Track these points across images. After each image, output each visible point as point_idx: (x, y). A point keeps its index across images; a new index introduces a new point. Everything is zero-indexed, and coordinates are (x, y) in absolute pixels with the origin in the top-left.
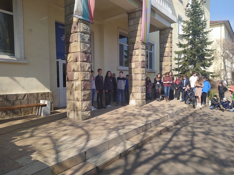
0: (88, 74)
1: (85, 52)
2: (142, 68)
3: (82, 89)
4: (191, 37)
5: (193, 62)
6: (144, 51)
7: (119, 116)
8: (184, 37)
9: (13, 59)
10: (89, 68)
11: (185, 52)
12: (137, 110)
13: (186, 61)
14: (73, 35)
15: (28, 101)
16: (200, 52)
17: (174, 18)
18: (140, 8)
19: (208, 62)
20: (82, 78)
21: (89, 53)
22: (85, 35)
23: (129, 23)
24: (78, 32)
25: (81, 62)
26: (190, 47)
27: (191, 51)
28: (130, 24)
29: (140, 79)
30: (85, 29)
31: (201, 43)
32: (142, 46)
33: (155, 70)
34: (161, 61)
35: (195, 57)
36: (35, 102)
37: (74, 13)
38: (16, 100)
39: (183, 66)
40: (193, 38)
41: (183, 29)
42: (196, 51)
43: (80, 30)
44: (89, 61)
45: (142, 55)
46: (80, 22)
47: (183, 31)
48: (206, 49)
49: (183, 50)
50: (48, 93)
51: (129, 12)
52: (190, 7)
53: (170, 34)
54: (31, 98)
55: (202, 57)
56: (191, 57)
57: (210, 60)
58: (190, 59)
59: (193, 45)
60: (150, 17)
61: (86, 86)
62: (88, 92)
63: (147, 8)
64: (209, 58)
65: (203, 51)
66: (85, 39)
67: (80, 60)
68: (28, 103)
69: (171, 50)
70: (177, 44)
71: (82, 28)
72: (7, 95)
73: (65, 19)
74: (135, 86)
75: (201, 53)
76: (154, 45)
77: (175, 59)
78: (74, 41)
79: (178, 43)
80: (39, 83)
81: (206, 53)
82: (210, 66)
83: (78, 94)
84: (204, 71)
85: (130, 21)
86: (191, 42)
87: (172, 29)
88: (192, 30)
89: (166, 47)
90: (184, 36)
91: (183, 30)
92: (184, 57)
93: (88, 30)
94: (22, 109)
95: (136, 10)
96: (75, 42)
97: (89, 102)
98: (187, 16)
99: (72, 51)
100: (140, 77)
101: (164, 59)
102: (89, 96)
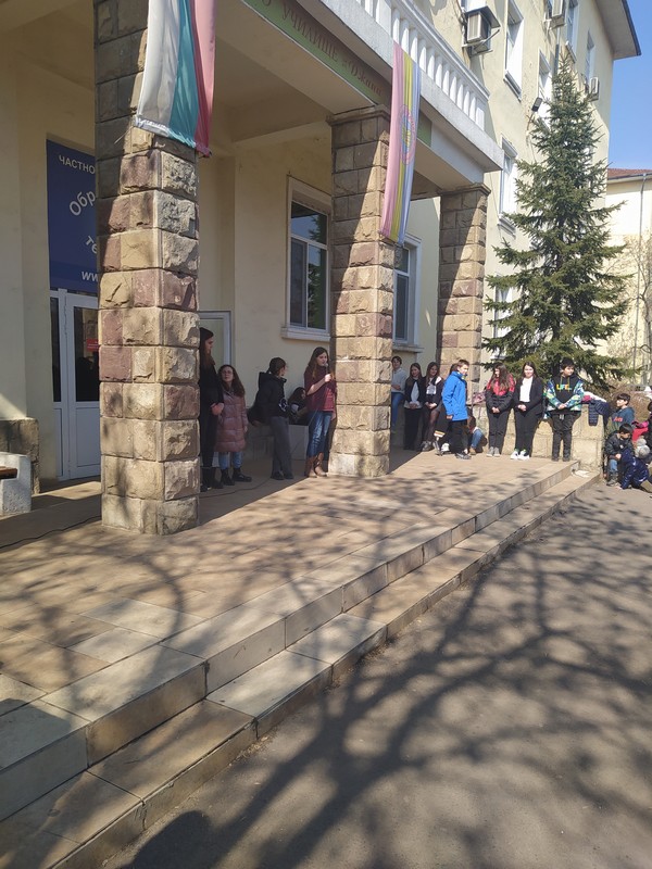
0: (188, 354)
1: (179, 271)
2: (380, 335)
3: (166, 415)
8: (523, 223)
10: (192, 332)
11: (523, 280)
13: (528, 313)
17: (495, 151)
18: (382, 107)
19: (604, 322)
20: (164, 372)
21: (192, 275)
22: (179, 202)
24: (153, 189)
25: (163, 308)
26: (541, 262)
27: (547, 279)
28: (340, 167)
30: (179, 179)
31: (582, 251)
32: (382, 253)
33: (416, 342)
34: (442, 313)
35: (559, 303)
37: (139, 112)
39: (515, 331)
42: (564, 280)
43: (160, 180)
44: (192, 306)
45: (383, 288)
46: (161, 149)
48: (597, 275)
49: (519, 272)
50: (20, 422)
51: (336, 117)
53: (479, 211)
55: (582, 303)
57: (610, 314)
61: (180, 404)
62: (187, 428)
63: (406, 107)
64: (608, 305)
65: (588, 279)
66: (178, 220)
67: (156, 302)
70: (497, 249)
71: (168, 174)
74: (354, 404)
75: (580, 288)
76: (414, 248)
77: (489, 304)
78: (133, 220)
79: (503, 247)
81: (598, 289)
82: (609, 335)
84: (590, 353)
91: (522, 199)
92: (520, 300)
93: (191, 181)
95: (366, 111)
96: (139, 230)
97: (189, 465)
98: (538, 145)
99: (124, 263)
100: (371, 370)
101: (455, 305)
102: (192, 441)
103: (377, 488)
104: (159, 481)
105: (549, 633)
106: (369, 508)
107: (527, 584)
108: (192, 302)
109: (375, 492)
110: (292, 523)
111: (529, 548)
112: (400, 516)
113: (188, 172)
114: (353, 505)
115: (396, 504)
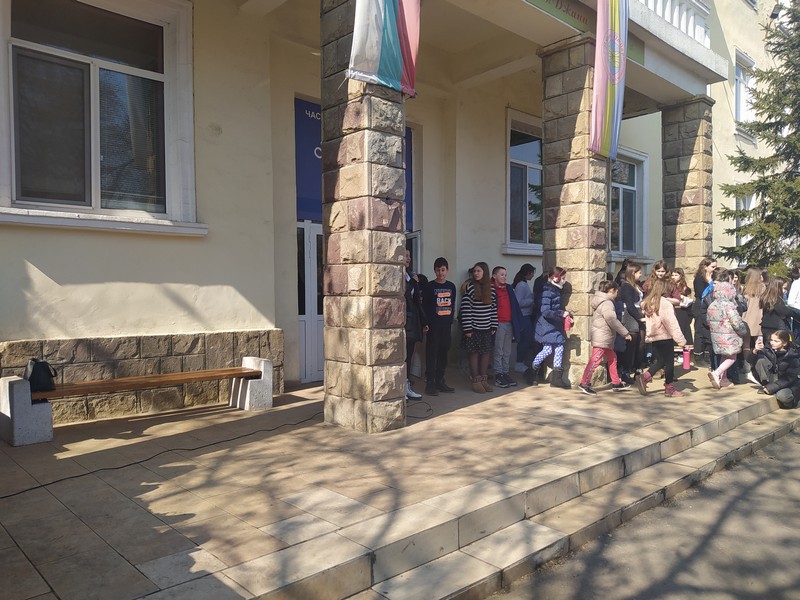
2: (592, 247)
4: (786, 131)
5: (795, 227)
6: (601, 185)
7: (512, 423)
8: (759, 130)
9: (160, 222)
11: (762, 187)
12: (582, 404)
13: (770, 219)
14: (345, 141)
15: (205, 359)
17: (716, 62)
18: (588, 34)
21: (398, 201)
23: (545, 88)
26: (782, 167)
27: (788, 184)
29: (586, 287)
32: (592, 169)
33: (645, 254)
34: (670, 221)
38: (168, 355)
39: (756, 238)
41: (754, 101)
45: (594, 201)
47: (755, 111)
49: (757, 179)
50: (269, 332)
51: (545, 49)
52: (783, 18)
53: (703, 122)
54: (214, 351)
56: (787, 205)
58: (785, 213)
59: (796, 161)
60: (623, 62)
63: (613, 30)
68: (205, 367)
69: (709, 179)
70: (731, 158)
71: (377, 115)
72: (139, 340)
73: (324, 87)
76: (642, 162)
77: (724, 213)
79: (737, 155)
80: (241, 301)
83: (362, 339)
85: (549, 80)
86: (791, 151)
87: (710, 103)
89: (688, 171)
90: (759, 128)
91: (756, 106)
92: (759, 207)
94: (184, 386)
95: (573, 40)
98: (774, 51)
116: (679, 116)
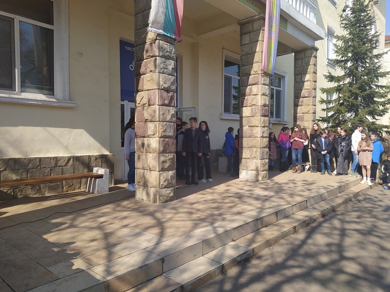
0: (171, 125)
1: (167, 90)
2: (263, 116)
3: (161, 151)
4: (349, 64)
5: (352, 108)
6: (267, 87)
9: (51, 100)
10: (173, 116)
11: (338, 89)
13: (342, 104)
14: (147, 62)
15: (74, 168)
16: (366, 90)
17: (320, 31)
18: (262, 15)
19: (381, 108)
20: (160, 132)
21: (173, 92)
22: (168, 61)
23: (241, 40)
24: (157, 56)
25: (160, 106)
26: (347, 80)
27: (350, 88)
28: (244, 42)
29: (259, 135)
30: (167, 52)
31: (367, 74)
32: (263, 79)
34: (296, 105)
35: (356, 99)
36: (86, 171)
37: (150, 25)
38: (55, 167)
39: (335, 113)
40: (353, 65)
41: (336, 49)
42: (359, 89)
43: (159, 52)
44: (173, 104)
45: (263, 94)
46: (160, 40)
47: (336, 54)
48: (376, 86)
49: (336, 86)
51: (242, 21)
52: (348, 12)
53: (313, 58)
54: (78, 164)
55: (369, 99)
56: (349, 98)
57: (384, 104)
58: (348, 101)
59: (353, 78)
61: (167, 146)
62: (170, 157)
63: (273, 14)
64: (383, 100)
65: (371, 88)
66: (167, 68)
67: (157, 103)
68: (74, 173)
69: (315, 85)
70: (325, 76)
71: (162, 50)
72: (40, 159)
73: (136, 35)
74: (251, 147)
75: (367, 92)
76: (284, 77)
77: (321, 101)
78: (148, 71)
79: (328, 74)
81: (377, 92)
82: (384, 114)
83: (154, 159)
84: (373, 123)
85: (243, 36)
86: (351, 73)
87: (317, 50)
88: (352, 51)
89: (304, 82)
90: (337, 62)
91: (336, 52)
92: (337, 99)
93: (173, 52)
94: (64, 181)
95: (255, 18)
96: (151, 73)
97: (171, 173)
98: (344, 27)
99: (145, 88)
100: (258, 132)
101: (302, 102)
102: (172, 162)
103: (264, 186)
104: (158, 180)
105: (343, 258)
106: (259, 195)
107: (336, 234)
108: (173, 103)
109: (263, 188)
110: (220, 201)
111: (339, 217)
112: (273, 199)
113: (171, 48)
114: (251, 194)
115: (272, 194)
116: (302, 56)
